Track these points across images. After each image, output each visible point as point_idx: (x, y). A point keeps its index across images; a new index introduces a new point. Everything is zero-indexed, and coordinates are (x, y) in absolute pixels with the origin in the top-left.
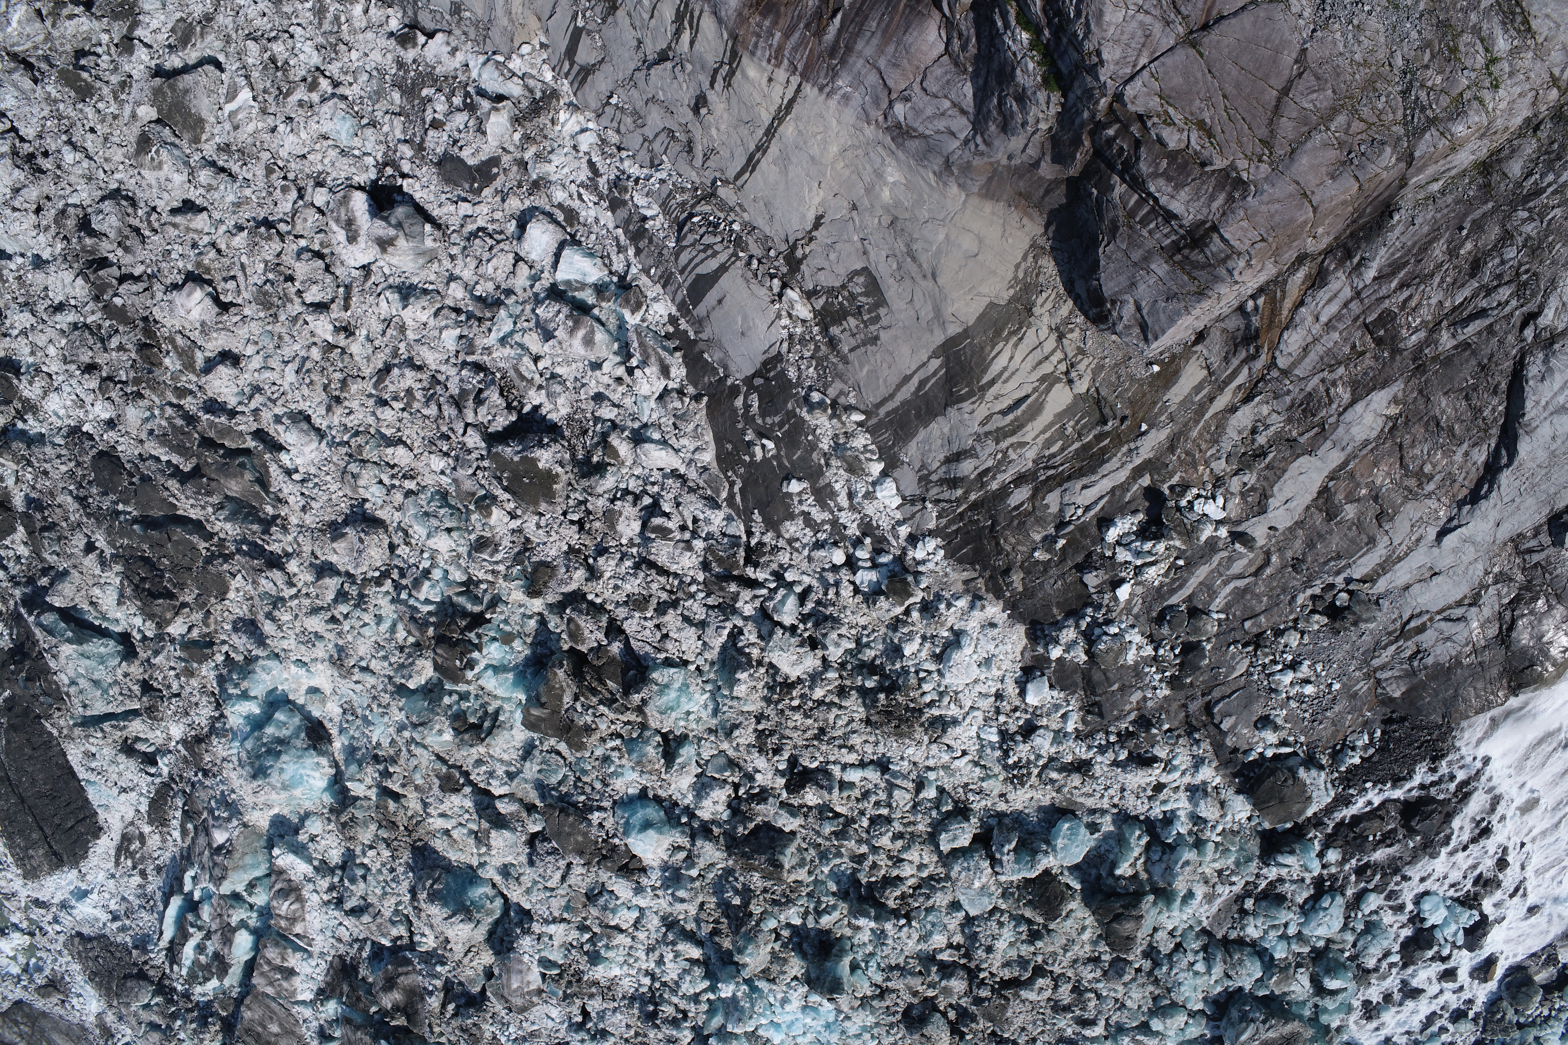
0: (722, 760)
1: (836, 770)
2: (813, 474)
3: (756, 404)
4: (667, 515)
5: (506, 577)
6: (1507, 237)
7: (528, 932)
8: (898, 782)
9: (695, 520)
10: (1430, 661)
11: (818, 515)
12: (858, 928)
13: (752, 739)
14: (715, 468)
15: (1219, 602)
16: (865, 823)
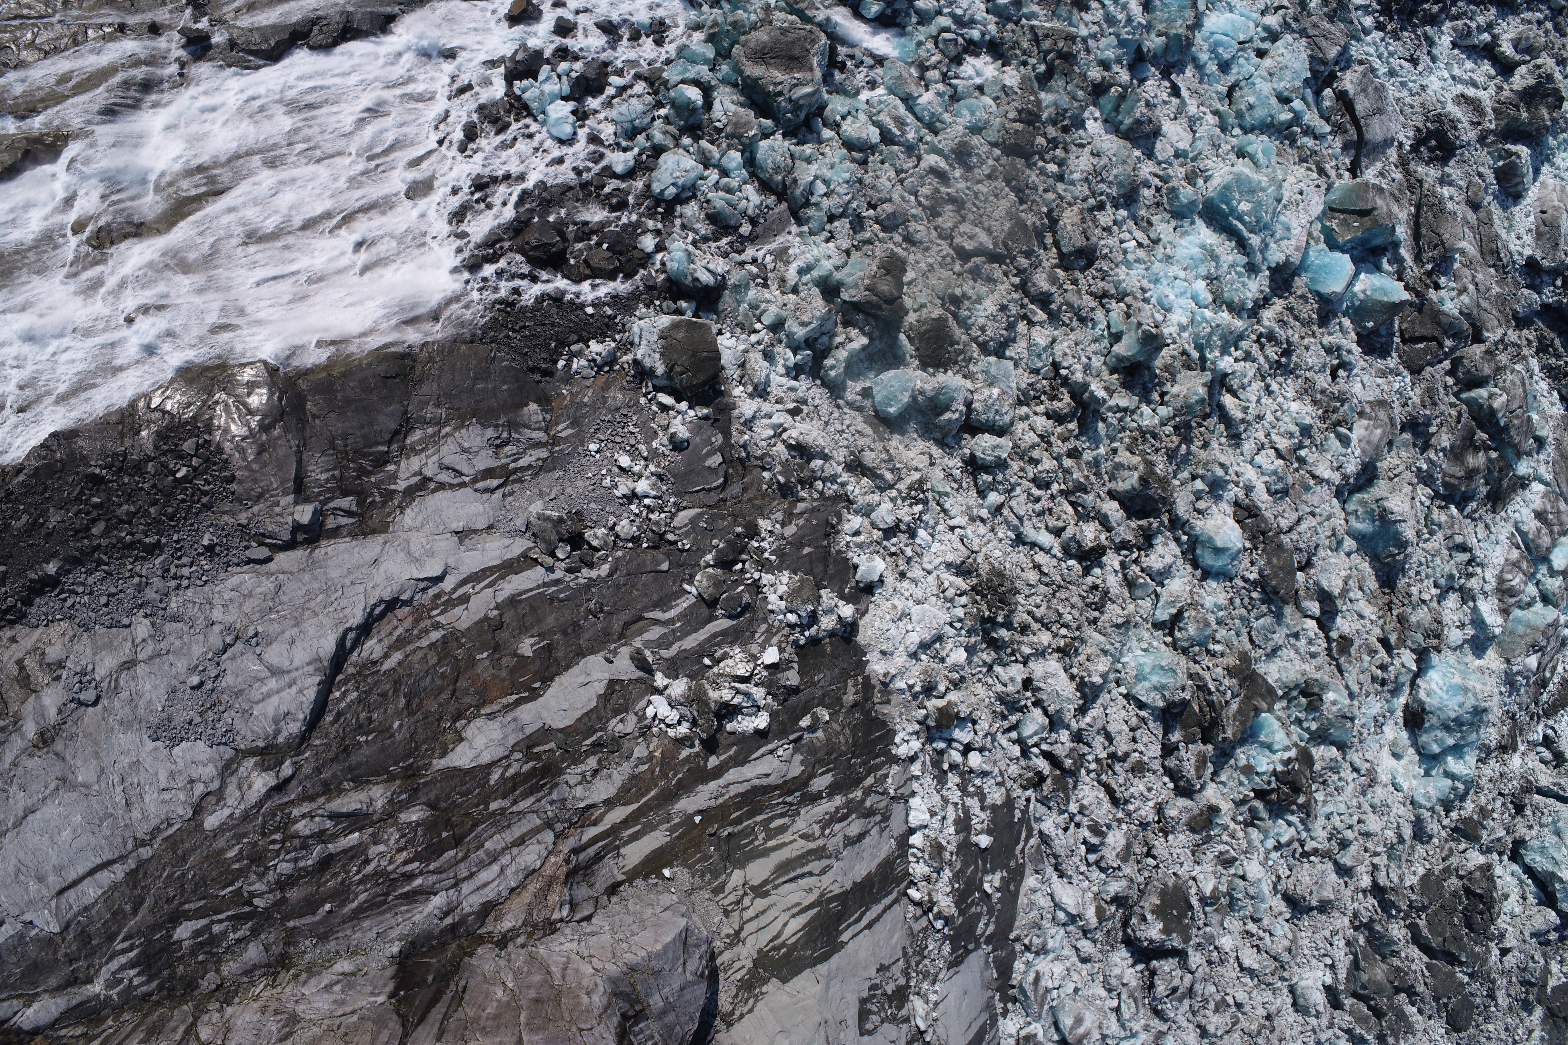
0: (1138, 593)
1: (1057, 551)
2: (966, 848)
3: (981, 925)
4: (1085, 842)
5: (1225, 828)
6: (284, 883)
7: (1345, 477)
8: (1016, 522)
9: (1066, 829)
10: (490, 433)
11: (973, 804)
12: (1106, 389)
13: (1109, 606)
14: (1029, 868)
15: (684, 603)
16: (1055, 487)
